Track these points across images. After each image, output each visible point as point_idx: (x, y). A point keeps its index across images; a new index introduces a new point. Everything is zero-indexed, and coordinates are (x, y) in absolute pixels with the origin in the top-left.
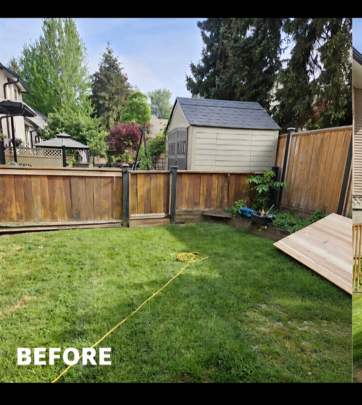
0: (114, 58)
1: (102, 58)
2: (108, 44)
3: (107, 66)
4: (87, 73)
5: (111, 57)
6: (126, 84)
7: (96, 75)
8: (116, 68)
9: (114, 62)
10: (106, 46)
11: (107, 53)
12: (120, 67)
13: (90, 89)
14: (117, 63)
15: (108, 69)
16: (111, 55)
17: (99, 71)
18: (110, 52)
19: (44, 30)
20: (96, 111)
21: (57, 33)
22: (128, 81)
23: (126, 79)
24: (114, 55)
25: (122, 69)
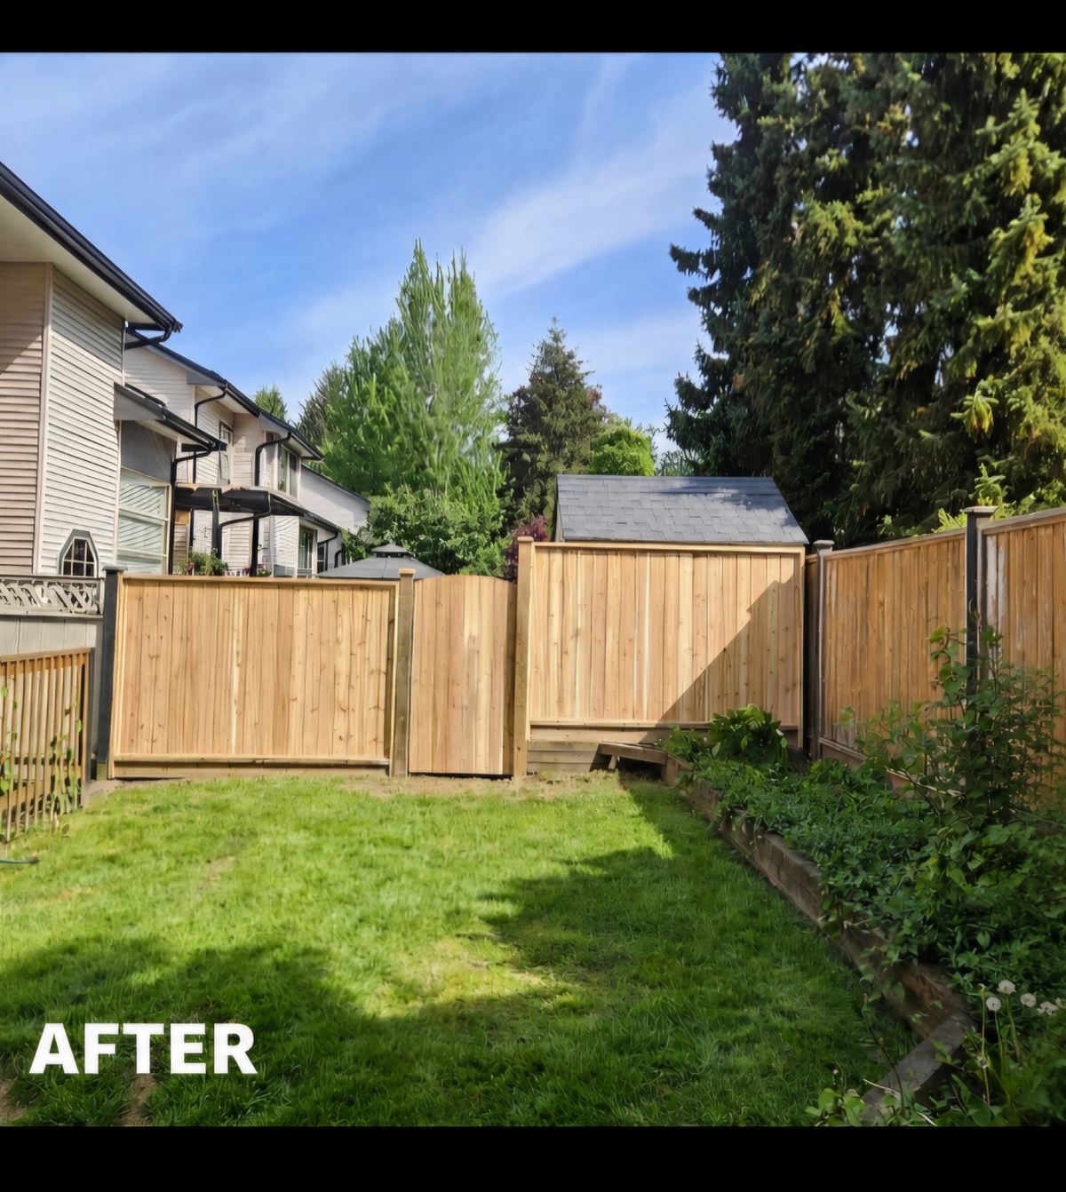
0: (566, 351)
1: (537, 353)
2: (555, 319)
3: (548, 370)
4: (496, 391)
5: (558, 350)
6: (595, 407)
7: (521, 394)
8: (572, 375)
9: (565, 363)
10: (550, 325)
11: (549, 341)
12: (582, 370)
13: (502, 426)
14: (576, 360)
15: (549, 378)
16: (560, 345)
17: (527, 384)
18: (556, 339)
19: (401, 304)
20: (514, 479)
21: (430, 308)
22: (602, 402)
23: (597, 397)
24: (567, 345)
25: (587, 374)
